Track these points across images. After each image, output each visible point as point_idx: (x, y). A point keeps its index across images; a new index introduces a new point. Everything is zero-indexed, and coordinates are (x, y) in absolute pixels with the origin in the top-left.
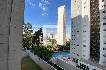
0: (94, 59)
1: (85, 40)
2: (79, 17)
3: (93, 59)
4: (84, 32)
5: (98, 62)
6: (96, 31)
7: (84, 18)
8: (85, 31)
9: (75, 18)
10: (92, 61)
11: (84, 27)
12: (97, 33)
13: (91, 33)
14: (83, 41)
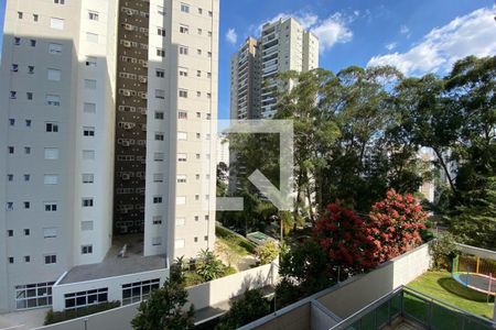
0: (127, 249)
1: (92, 176)
2: (59, 48)
3: (125, 248)
4: (86, 133)
5: (141, 251)
6: (136, 138)
7: (87, 64)
8: (92, 134)
9: (33, 42)
10: (120, 256)
11: (85, 110)
12: (136, 146)
13: (116, 143)
14: (80, 178)
